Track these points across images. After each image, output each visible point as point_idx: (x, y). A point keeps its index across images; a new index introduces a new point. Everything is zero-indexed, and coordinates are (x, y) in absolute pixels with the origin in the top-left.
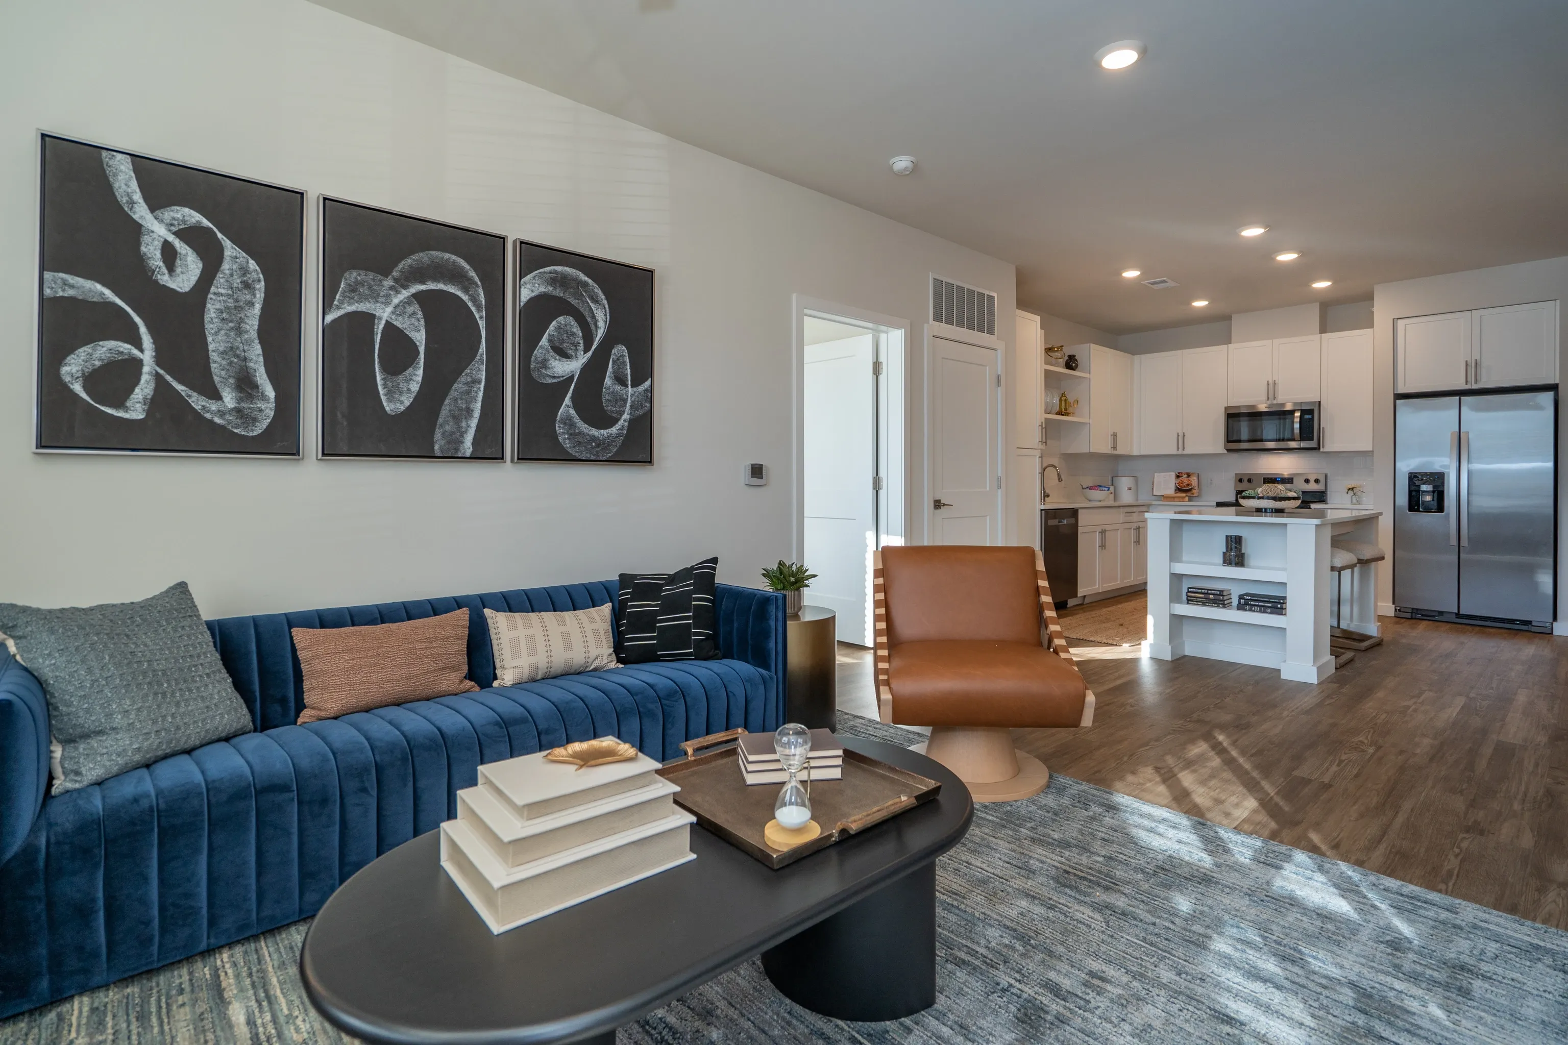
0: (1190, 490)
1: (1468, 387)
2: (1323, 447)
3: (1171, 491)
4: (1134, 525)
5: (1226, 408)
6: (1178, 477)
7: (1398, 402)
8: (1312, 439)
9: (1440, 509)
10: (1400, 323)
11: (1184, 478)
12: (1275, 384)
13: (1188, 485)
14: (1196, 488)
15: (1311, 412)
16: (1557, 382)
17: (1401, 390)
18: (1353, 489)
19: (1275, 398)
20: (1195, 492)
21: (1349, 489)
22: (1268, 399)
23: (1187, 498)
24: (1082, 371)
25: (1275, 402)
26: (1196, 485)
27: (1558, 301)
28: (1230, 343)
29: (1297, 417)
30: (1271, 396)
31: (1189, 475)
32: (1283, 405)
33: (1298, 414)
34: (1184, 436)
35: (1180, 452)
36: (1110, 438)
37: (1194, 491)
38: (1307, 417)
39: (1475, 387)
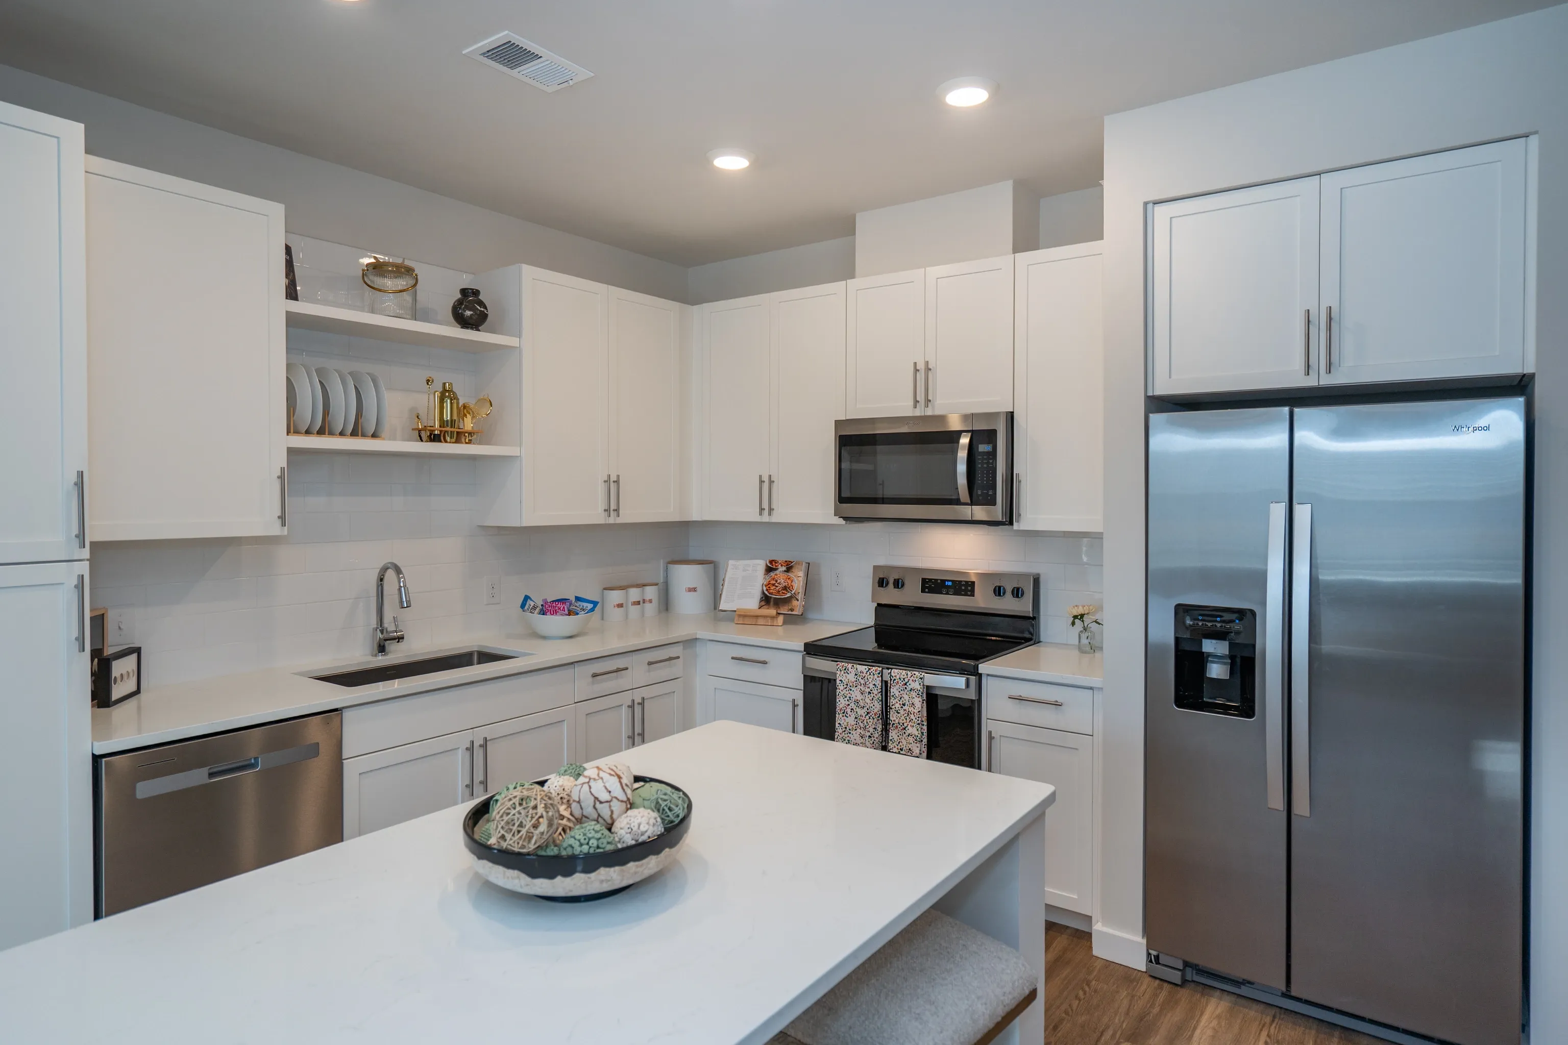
0: (787, 601)
1: (1311, 382)
2: (1018, 521)
3: (751, 603)
4: (626, 699)
5: (838, 424)
6: (769, 570)
7: (1154, 418)
8: (993, 503)
9: (1247, 707)
10: (1161, 213)
11: (780, 573)
12: (928, 369)
13: (785, 588)
14: (800, 597)
15: (990, 436)
16: (1529, 370)
17: (1162, 388)
18: (1082, 616)
19: (928, 401)
20: (798, 606)
21: (1075, 617)
22: (916, 402)
23: (781, 619)
24: (492, 331)
25: (929, 412)
26: (801, 591)
27: (1534, 141)
28: (853, 276)
29: (964, 446)
30: (921, 397)
31: (789, 568)
32: (942, 419)
33: (965, 440)
34: (771, 482)
35: (765, 518)
36: (601, 489)
37: (795, 603)
38: (983, 448)
39: (1327, 380)
